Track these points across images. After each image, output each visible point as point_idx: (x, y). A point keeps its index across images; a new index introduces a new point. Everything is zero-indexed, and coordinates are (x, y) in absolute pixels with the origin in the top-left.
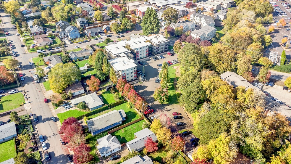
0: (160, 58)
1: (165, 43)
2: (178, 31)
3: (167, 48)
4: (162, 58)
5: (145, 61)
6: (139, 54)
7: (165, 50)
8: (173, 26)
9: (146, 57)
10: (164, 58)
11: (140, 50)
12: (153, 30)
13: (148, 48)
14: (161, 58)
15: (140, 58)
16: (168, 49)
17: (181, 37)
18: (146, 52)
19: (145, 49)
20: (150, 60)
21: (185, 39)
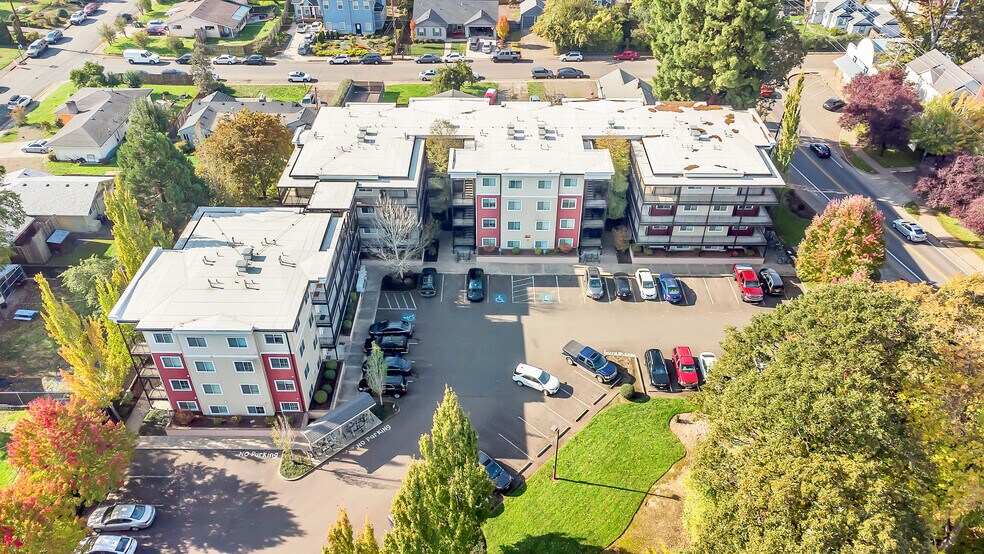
0: (645, 292)
1: (740, 189)
2: (943, 121)
3: (749, 232)
4: (659, 297)
5: (523, 281)
6: (498, 214)
7: (731, 239)
8: (928, 76)
9: (550, 253)
10: (684, 298)
11: (508, 194)
12: (708, 72)
13: (577, 190)
14: (653, 291)
15: (504, 245)
16: (757, 238)
17: (941, 173)
18: (560, 214)
19: (550, 195)
20: (571, 281)
21: (961, 203)
